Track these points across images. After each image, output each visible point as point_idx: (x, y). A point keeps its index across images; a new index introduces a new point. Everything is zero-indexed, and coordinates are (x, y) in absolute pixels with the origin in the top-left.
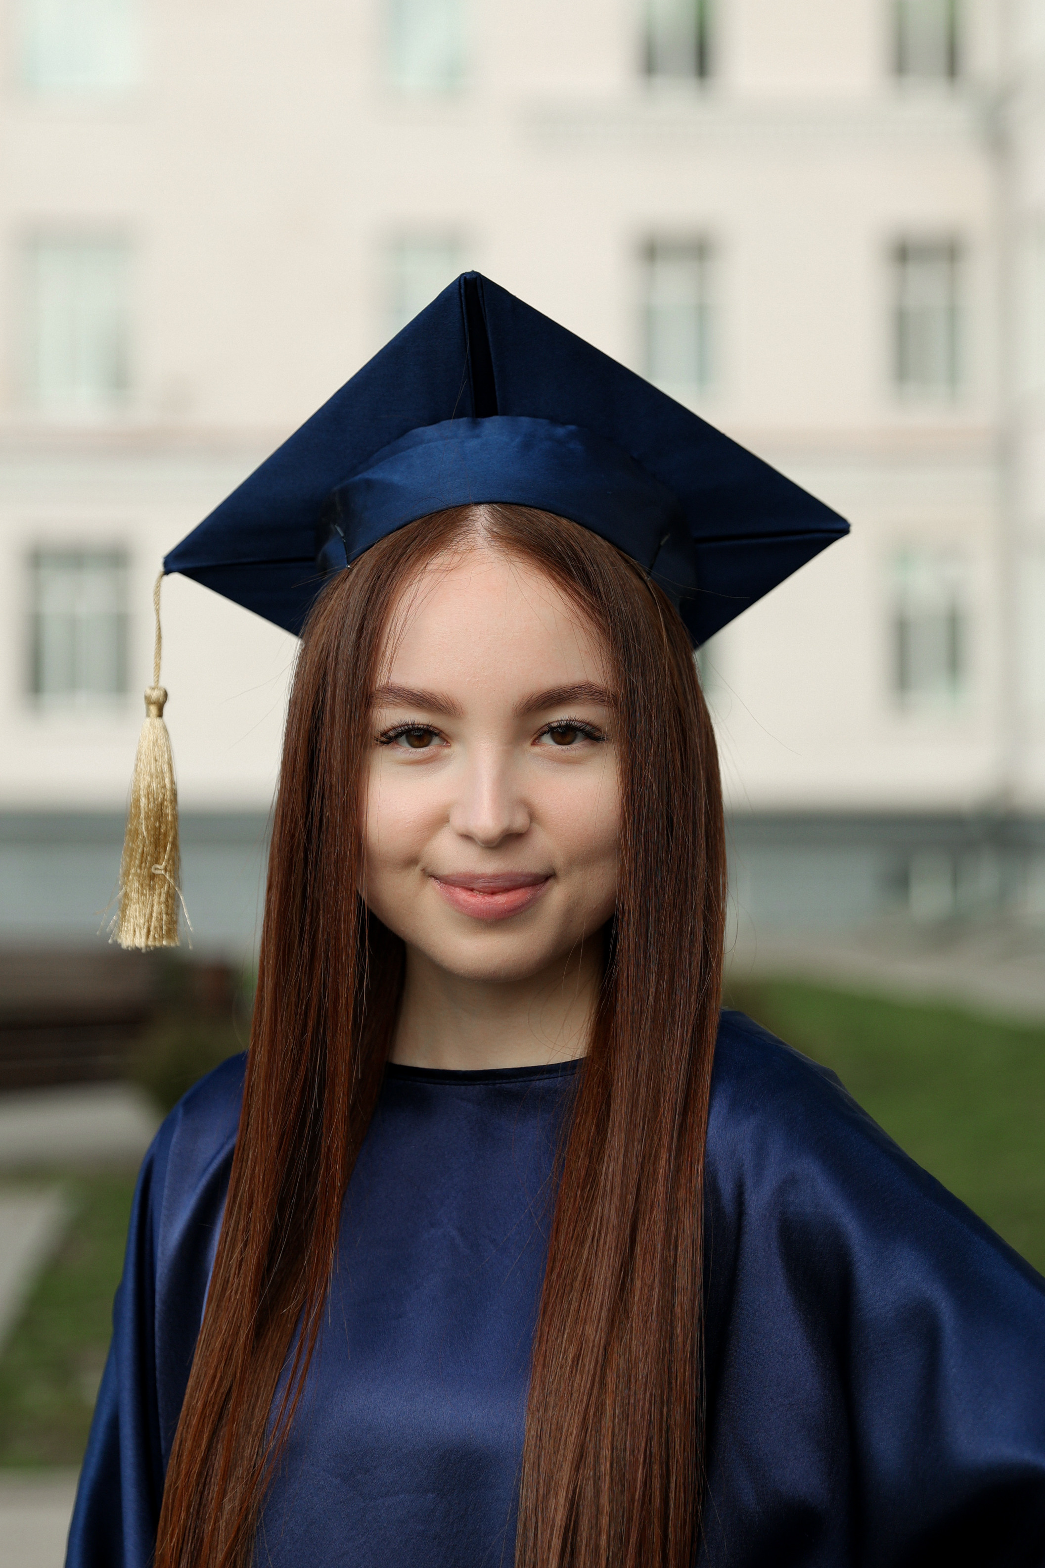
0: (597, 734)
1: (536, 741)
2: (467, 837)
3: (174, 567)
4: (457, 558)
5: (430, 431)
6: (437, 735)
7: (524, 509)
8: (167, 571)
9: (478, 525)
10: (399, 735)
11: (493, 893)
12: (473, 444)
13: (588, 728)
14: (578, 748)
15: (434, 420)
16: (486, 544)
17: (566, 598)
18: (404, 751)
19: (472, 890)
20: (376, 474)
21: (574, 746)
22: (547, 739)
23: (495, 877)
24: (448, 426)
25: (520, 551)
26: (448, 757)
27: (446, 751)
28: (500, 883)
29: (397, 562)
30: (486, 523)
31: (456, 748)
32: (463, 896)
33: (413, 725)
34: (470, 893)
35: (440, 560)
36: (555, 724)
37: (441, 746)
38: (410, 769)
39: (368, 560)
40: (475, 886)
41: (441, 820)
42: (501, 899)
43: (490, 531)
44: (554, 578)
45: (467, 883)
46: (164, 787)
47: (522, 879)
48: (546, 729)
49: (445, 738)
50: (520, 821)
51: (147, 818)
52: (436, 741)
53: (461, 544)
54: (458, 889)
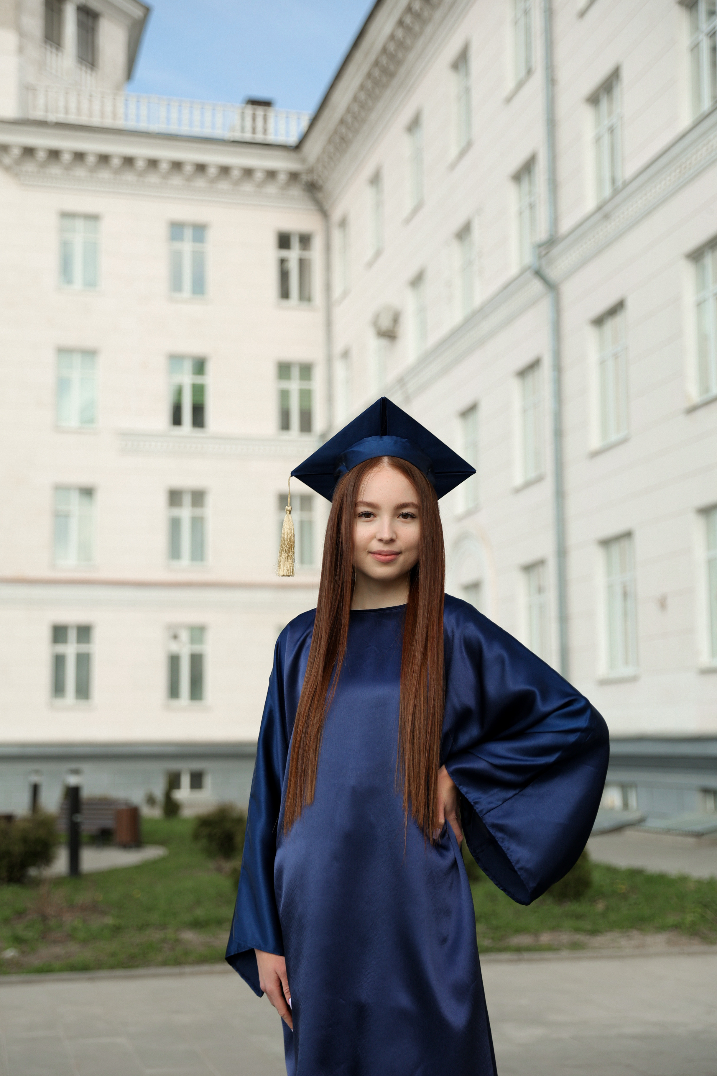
0: (414, 516)
1: (398, 517)
2: (381, 540)
3: (294, 474)
4: (380, 469)
5: (369, 439)
6: (373, 515)
7: (396, 458)
8: (292, 476)
9: (385, 461)
10: (363, 514)
11: (386, 556)
12: (381, 442)
13: (412, 515)
14: (409, 520)
15: (370, 436)
16: (387, 466)
17: (408, 480)
18: (364, 519)
19: (381, 555)
20: (355, 449)
21: (408, 519)
22: (401, 517)
23: (387, 551)
24: (373, 438)
25: (396, 468)
26: (375, 520)
27: (375, 519)
28: (388, 553)
29: (364, 469)
30: (387, 461)
31: (378, 518)
32: (378, 556)
33: (367, 512)
34: (380, 556)
35: (375, 469)
36: (404, 513)
37: (374, 517)
38: (366, 523)
39: (355, 469)
40: (382, 554)
41: (373, 537)
42: (388, 557)
43: (388, 462)
44: (405, 475)
45: (380, 553)
46: (291, 532)
47: (394, 553)
48: (401, 514)
49: (375, 515)
50: (394, 537)
51: (287, 540)
52: (372, 516)
53: (381, 465)
54: (377, 555)
